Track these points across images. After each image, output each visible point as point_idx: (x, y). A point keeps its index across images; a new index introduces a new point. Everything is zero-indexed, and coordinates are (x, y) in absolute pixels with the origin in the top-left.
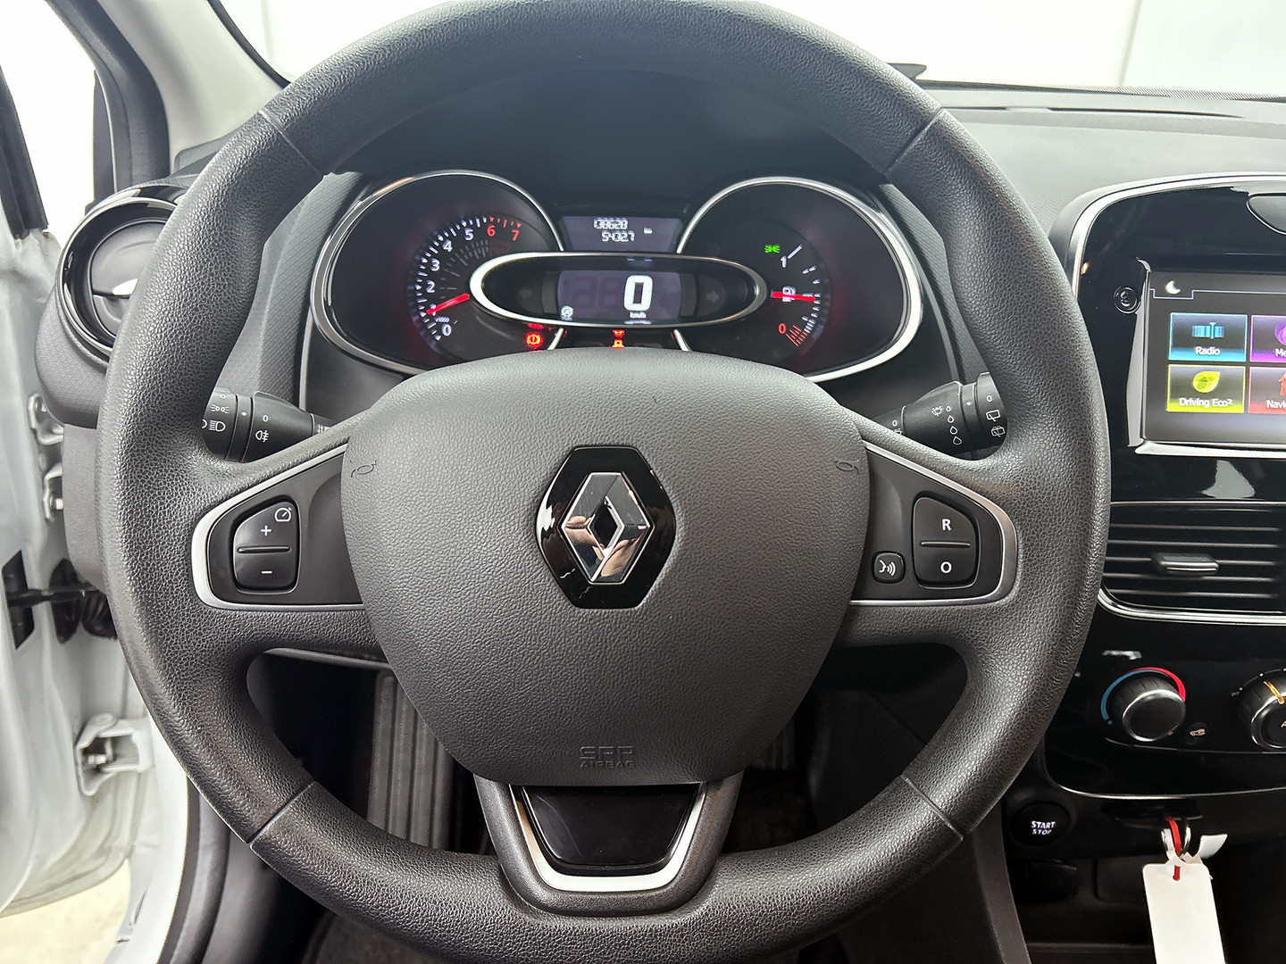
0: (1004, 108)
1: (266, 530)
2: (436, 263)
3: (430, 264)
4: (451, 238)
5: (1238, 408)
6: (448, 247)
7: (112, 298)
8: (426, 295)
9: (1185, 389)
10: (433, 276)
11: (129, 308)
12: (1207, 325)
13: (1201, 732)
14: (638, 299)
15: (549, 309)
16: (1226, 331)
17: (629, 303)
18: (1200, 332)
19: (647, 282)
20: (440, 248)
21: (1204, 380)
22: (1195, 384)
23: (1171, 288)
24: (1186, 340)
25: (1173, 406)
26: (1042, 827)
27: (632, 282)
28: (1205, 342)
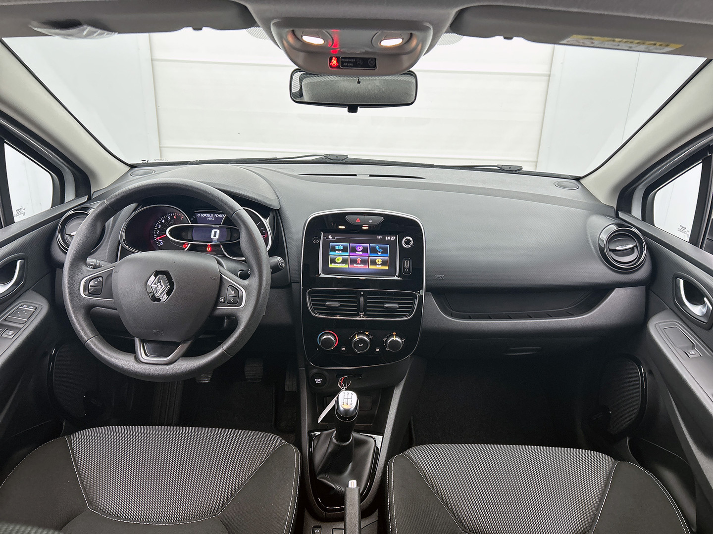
0: (355, 175)
1: (96, 283)
2: (160, 226)
3: (158, 226)
4: (164, 219)
5: (347, 266)
6: (163, 221)
7: (71, 236)
8: (156, 234)
9: (333, 261)
10: (158, 229)
11: (74, 238)
12: (340, 246)
13: (344, 349)
14: (215, 236)
15: (190, 238)
16: (343, 247)
17: (212, 237)
18: (337, 248)
19: (218, 231)
20: (161, 222)
21: (338, 259)
22: (336, 260)
23: (330, 237)
24: (334, 249)
25: (330, 266)
26: (318, 381)
27: (213, 231)
28: (339, 250)
